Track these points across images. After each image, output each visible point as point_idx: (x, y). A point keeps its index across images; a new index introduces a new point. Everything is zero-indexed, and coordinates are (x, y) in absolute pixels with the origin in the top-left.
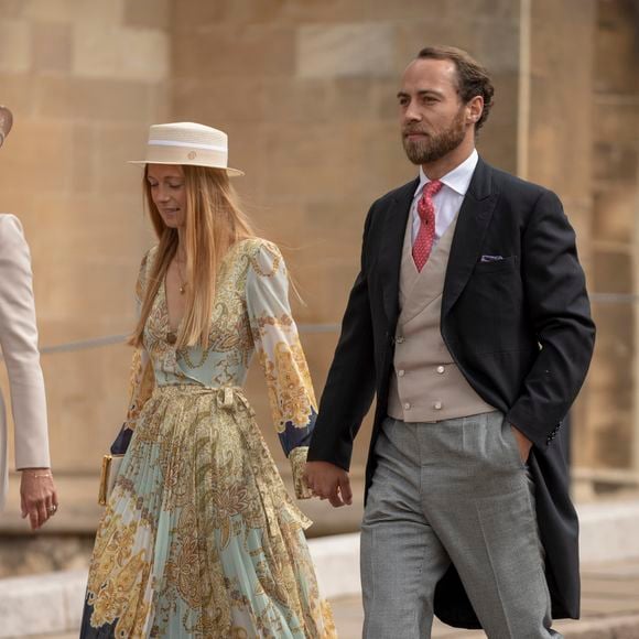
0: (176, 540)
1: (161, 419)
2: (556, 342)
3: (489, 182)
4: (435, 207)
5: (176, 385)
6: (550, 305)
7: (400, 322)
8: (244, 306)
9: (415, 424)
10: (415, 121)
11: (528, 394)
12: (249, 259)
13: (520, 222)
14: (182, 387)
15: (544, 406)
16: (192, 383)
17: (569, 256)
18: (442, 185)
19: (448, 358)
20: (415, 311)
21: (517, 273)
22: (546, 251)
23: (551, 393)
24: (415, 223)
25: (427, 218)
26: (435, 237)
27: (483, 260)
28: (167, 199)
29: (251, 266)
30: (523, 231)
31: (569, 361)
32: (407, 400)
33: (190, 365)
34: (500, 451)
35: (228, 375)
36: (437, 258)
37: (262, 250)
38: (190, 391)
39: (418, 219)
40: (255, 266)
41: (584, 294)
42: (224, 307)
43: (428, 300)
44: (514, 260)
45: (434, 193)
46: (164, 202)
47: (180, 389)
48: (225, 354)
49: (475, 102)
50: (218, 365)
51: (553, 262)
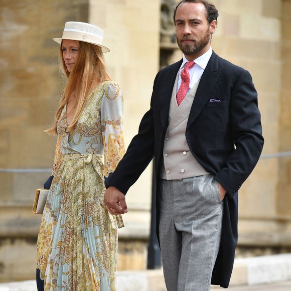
0: (64, 230)
1: (62, 171)
2: (244, 144)
3: (217, 63)
4: (190, 74)
5: (69, 154)
6: (243, 126)
7: (168, 130)
8: (100, 114)
9: (172, 181)
10: (189, 34)
11: (227, 166)
12: (104, 91)
13: (231, 85)
14: (71, 155)
15: (234, 173)
16: (75, 153)
17: (254, 104)
18: (195, 63)
19: (187, 148)
20: (176, 124)
21: (227, 110)
22: (243, 100)
23: (238, 168)
24: (179, 81)
25: (186, 79)
26: (189, 89)
27: (211, 101)
28: (70, 58)
29: (105, 95)
30: (232, 89)
31: (250, 154)
32: (169, 169)
33: (74, 143)
34: (210, 191)
35: (92, 149)
36: (188, 99)
37: (110, 87)
38: (74, 157)
39: (180, 80)
40: (107, 95)
41: (259, 123)
42: (90, 114)
43: (183, 119)
44: (226, 103)
45: (190, 67)
46: (68, 59)
47: (70, 156)
48: (90, 138)
49: (213, 23)
50: (87, 143)
51: (246, 106)
